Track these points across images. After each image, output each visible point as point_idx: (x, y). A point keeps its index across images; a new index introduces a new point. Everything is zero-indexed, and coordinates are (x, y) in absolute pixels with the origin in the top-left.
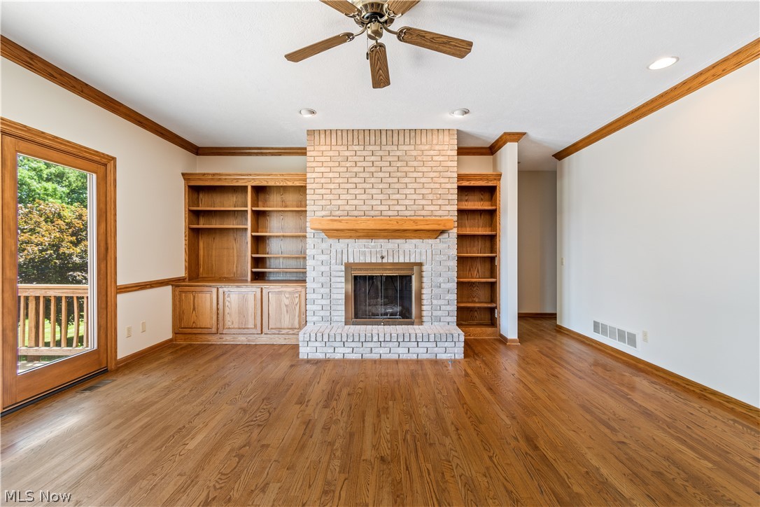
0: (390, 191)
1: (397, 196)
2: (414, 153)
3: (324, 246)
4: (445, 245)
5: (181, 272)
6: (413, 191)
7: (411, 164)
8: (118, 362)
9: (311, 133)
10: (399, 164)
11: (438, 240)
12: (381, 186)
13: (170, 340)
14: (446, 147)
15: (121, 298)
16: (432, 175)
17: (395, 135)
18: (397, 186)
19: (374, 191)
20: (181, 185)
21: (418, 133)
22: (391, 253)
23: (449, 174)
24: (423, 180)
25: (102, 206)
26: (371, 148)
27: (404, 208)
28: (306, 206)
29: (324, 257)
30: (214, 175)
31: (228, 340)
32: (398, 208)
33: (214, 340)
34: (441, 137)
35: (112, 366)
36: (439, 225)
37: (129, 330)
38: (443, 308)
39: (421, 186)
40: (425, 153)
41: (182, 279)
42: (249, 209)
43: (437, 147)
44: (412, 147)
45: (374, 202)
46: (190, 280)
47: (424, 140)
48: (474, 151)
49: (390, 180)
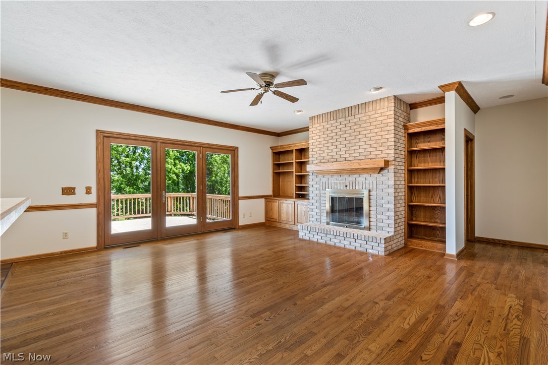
0: (350, 145)
1: (354, 148)
2: (365, 118)
3: (317, 180)
4: (385, 178)
5: (270, 192)
6: (363, 143)
7: (362, 126)
8: (239, 226)
9: (311, 118)
10: (355, 127)
11: (380, 174)
12: (345, 142)
13: (264, 223)
14: (386, 110)
15: (240, 202)
16: (376, 130)
17: (353, 109)
18: (354, 141)
19: (341, 146)
20: (270, 152)
21: (367, 104)
22: (351, 184)
23: (388, 128)
24: (370, 135)
25: (233, 166)
26: (340, 120)
27: (358, 155)
28: (309, 158)
29: (317, 186)
30: (280, 146)
31: (283, 226)
32: (355, 155)
33: (278, 225)
34: (382, 103)
35: (237, 227)
36: (374, 164)
37: (244, 215)
38: (384, 221)
39: (369, 139)
40: (372, 117)
41: (271, 196)
42: (294, 161)
43: (380, 111)
44: (363, 115)
45: (341, 153)
46: (274, 197)
47: (371, 108)
48: (434, 101)
49: (350, 138)
